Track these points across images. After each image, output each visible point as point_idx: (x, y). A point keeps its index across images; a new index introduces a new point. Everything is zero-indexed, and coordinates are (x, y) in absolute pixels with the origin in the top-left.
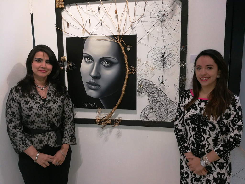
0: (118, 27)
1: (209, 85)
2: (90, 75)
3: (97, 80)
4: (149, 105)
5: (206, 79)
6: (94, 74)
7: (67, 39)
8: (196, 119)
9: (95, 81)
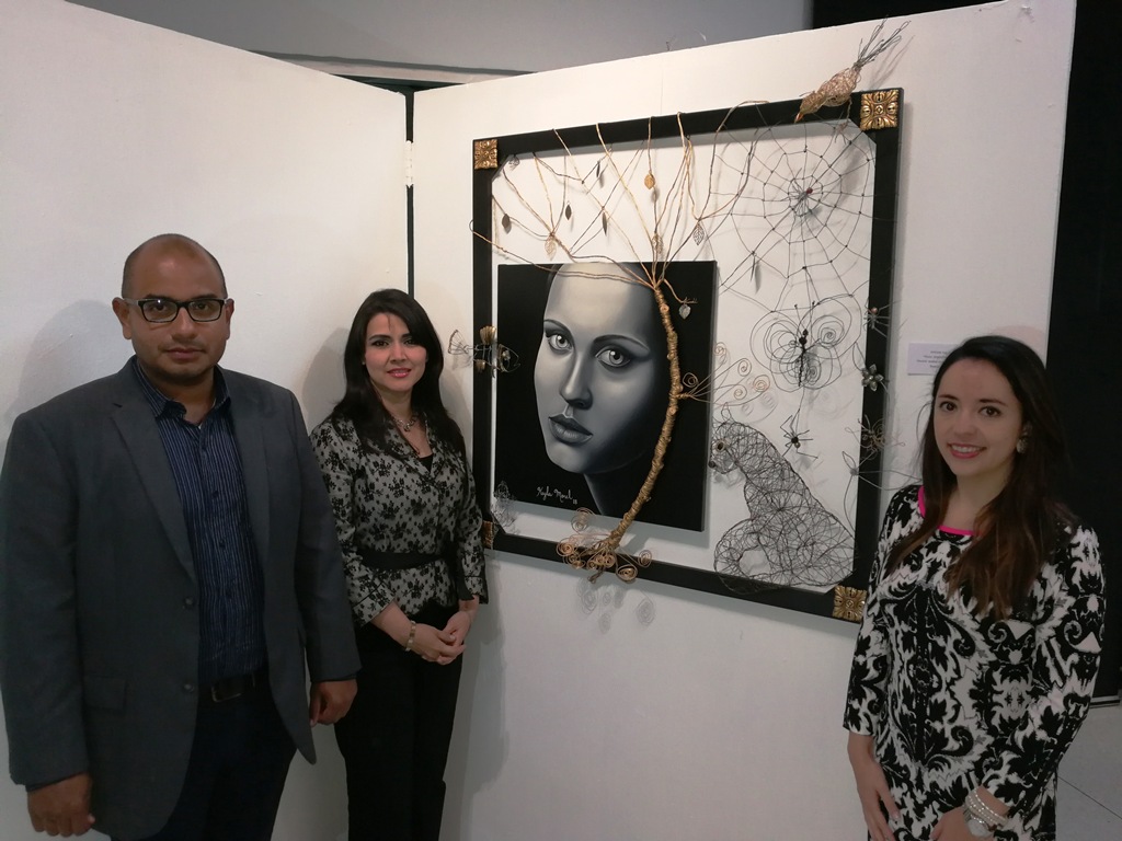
0: (656, 232)
1: (979, 476)
2: (561, 394)
3: (581, 412)
4: (749, 520)
5: (970, 450)
6: (575, 390)
7: (500, 267)
8: (912, 603)
9: (574, 413)
